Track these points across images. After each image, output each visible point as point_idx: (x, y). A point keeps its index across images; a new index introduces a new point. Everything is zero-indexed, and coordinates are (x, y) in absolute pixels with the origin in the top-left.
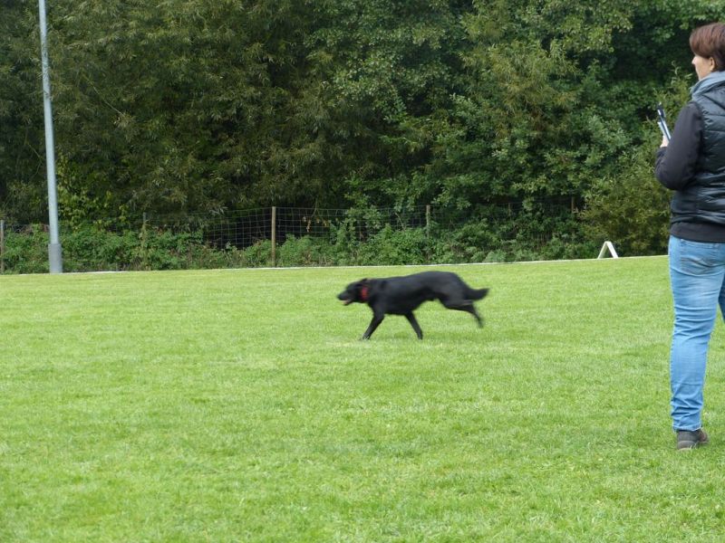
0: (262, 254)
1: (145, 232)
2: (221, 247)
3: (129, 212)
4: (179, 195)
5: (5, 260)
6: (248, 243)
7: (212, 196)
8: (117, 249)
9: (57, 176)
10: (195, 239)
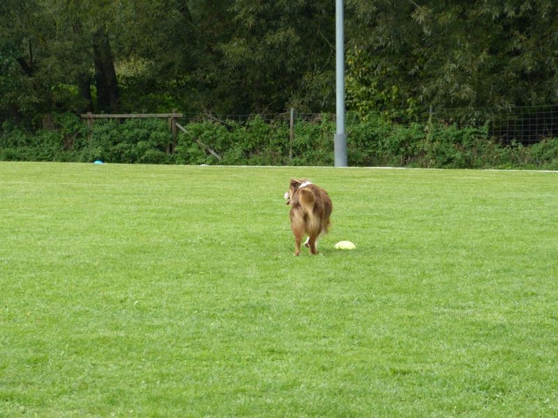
0: (549, 152)
1: (431, 125)
2: (506, 143)
3: (417, 105)
4: (467, 91)
5: (294, 148)
6: (535, 141)
7: (502, 93)
8: (403, 141)
9: (345, 64)
10: (480, 134)
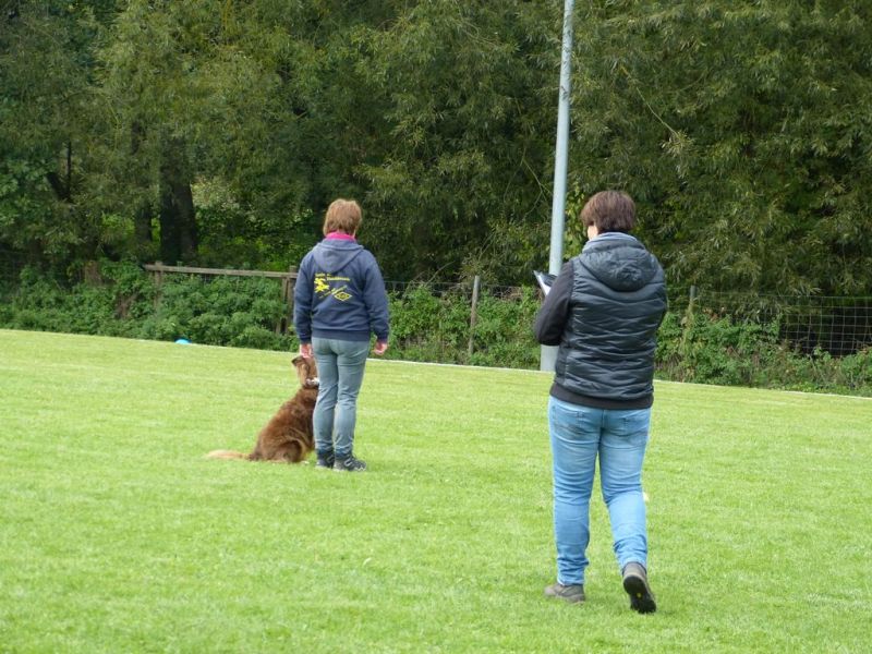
1: (692, 316)
2: (804, 351)
4: (747, 265)
5: (475, 338)
6: (849, 350)
7: (800, 271)
9: (567, 218)
10: (766, 334)
